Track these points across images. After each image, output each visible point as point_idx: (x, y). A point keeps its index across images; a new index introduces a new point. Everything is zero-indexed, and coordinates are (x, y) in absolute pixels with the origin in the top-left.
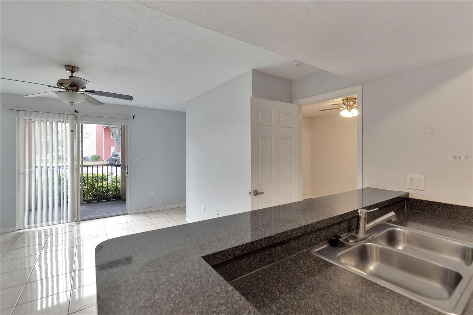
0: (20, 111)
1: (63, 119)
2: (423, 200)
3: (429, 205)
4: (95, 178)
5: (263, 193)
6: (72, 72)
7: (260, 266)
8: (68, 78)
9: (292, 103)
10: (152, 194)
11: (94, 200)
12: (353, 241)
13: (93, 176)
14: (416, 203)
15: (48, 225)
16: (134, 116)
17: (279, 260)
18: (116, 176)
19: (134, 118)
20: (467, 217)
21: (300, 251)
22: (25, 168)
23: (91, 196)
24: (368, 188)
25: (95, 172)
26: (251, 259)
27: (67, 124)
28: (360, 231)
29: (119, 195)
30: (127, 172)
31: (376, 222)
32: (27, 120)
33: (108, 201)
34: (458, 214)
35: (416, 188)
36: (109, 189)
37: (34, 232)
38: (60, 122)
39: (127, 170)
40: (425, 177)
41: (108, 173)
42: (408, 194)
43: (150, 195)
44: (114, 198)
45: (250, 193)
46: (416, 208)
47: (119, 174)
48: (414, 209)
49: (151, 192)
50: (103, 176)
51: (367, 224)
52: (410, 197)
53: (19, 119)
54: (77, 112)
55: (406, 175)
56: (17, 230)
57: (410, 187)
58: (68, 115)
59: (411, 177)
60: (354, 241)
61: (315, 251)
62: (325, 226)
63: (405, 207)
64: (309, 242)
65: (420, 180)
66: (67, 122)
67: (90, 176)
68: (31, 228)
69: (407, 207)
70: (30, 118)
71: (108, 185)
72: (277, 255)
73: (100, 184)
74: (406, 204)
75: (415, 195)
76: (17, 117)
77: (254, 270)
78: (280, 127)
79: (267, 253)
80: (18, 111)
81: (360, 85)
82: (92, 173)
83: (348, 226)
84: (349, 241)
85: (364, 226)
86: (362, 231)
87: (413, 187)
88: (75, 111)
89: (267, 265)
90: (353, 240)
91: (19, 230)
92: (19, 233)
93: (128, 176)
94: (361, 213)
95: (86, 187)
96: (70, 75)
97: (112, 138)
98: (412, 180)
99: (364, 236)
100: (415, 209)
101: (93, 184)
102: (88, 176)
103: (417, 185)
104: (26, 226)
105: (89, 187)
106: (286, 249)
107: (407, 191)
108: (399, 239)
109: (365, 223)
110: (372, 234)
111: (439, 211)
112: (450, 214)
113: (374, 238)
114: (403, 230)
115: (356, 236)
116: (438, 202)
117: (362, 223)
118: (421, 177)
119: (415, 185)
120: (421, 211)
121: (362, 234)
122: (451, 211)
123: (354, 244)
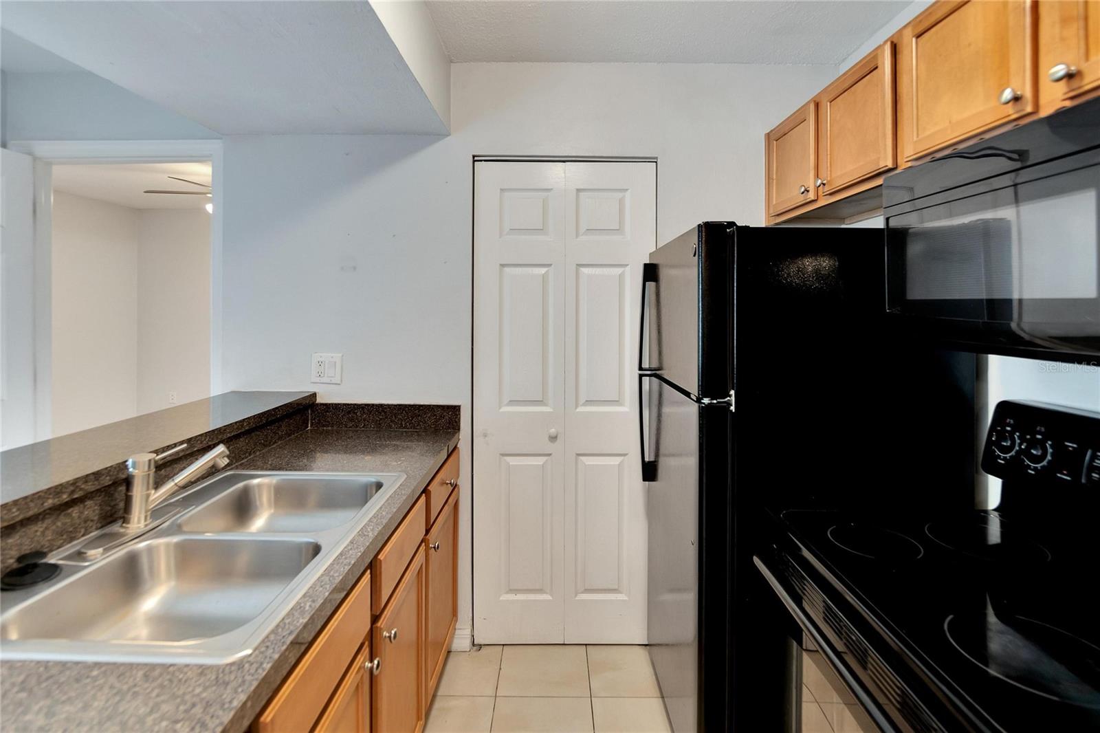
2: (339, 404)
3: (349, 412)
12: (101, 550)
14: (328, 412)
20: (403, 423)
28: (132, 516)
31: (176, 481)
34: (391, 422)
35: (328, 381)
40: (343, 356)
42: (314, 395)
46: (328, 422)
48: (324, 426)
51: (153, 492)
52: (319, 400)
55: (311, 355)
57: (318, 380)
59: (321, 359)
60: (104, 550)
63: (307, 423)
65: (335, 363)
69: (311, 425)
74: (310, 417)
75: (326, 396)
83: (101, 510)
84: (85, 553)
85: (144, 498)
86: (140, 513)
87: (323, 380)
90: (100, 547)
94: (134, 467)
98: (320, 364)
99: (146, 526)
100: (326, 426)
103: (329, 375)
107: (313, 389)
108: (258, 503)
109: (148, 489)
110: (178, 512)
111: (364, 420)
112: (380, 424)
113: (179, 521)
114: (263, 482)
115: (122, 530)
116: (362, 404)
117: (138, 492)
118: (337, 356)
119: (326, 375)
120: (335, 428)
121: (138, 520)
122: (381, 417)
123: (100, 559)
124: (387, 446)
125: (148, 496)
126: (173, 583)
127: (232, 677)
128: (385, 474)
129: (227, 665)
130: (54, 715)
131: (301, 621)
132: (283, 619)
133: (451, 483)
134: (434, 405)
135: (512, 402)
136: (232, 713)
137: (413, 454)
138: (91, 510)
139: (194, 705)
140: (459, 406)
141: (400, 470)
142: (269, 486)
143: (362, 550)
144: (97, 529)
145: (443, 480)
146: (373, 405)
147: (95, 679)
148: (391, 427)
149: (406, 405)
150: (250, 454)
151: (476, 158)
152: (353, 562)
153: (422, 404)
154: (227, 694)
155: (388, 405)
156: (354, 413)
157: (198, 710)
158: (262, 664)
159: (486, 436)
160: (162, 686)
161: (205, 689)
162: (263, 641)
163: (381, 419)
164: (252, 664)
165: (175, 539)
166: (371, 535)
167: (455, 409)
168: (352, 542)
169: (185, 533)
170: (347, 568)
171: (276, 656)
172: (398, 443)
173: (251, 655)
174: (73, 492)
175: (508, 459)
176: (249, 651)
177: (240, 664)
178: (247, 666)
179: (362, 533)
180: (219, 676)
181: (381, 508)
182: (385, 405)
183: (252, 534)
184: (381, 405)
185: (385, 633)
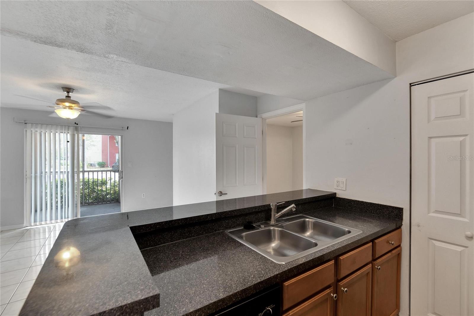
0: (27, 124)
1: (65, 130)
2: (345, 199)
3: (349, 203)
4: (96, 183)
5: (227, 194)
6: (68, 92)
7: (179, 239)
8: (65, 98)
9: (257, 117)
10: (145, 197)
11: (95, 203)
13: (93, 181)
14: (340, 201)
15: (52, 223)
16: (128, 127)
17: (197, 236)
18: (114, 180)
19: (128, 129)
20: (373, 211)
21: (217, 231)
22: (32, 174)
23: (92, 199)
24: (309, 189)
25: (95, 177)
26: (173, 233)
27: (68, 134)
28: (271, 219)
29: (117, 198)
30: (122, 177)
31: (282, 212)
32: (33, 131)
33: (107, 203)
34: (367, 210)
35: (341, 189)
36: (108, 193)
37: (39, 229)
38: (62, 133)
39: (122, 175)
40: (346, 179)
41: (107, 178)
42: (335, 194)
43: (143, 197)
44: (113, 201)
45: (215, 194)
47: (117, 179)
49: (144, 195)
50: (103, 181)
52: (337, 196)
53: (26, 131)
54: (77, 124)
55: (334, 178)
56: (25, 227)
57: (337, 188)
58: (69, 126)
59: (337, 180)
61: (229, 231)
62: (239, 214)
63: (333, 204)
64: (226, 225)
65: (343, 182)
66: (68, 133)
67: (91, 180)
68: (36, 225)
69: (334, 205)
70: (36, 130)
71: (108, 189)
72: (195, 232)
73: (100, 188)
74: (334, 202)
75: (341, 194)
76: (25, 129)
77: (175, 241)
78: (244, 137)
79: (186, 230)
80: (26, 123)
81: (304, 103)
82: (92, 178)
83: (265, 216)
84: (261, 226)
86: (273, 219)
87: (339, 188)
88: (75, 123)
89: (186, 238)
90: (264, 225)
91: (27, 227)
92: (27, 229)
93: (123, 180)
94: (272, 206)
95: (87, 191)
96: (67, 95)
97: (116, 146)
98: (338, 182)
100: (340, 206)
101: (94, 188)
102: (89, 180)
104: (32, 224)
105: (91, 191)
106: (203, 229)
107: (334, 191)
108: (308, 227)
109: (275, 213)
110: (284, 222)
111: (355, 207)
112: (362, 210)
113: (283, 225)
114: (310, 220)
115: (269, 223)
116: (354, 200)
117: (273, 213)
118: (344, 180)
119: (340, 186)
120: (343, 208)
121: (273, 222)
122: (362, 207)
123: (263, 228)
124: (361, 219)
125: (275, 215)
126: (279, 241)
127: (277, 267)
128: (353, 229)
129: (278, 264)
130: (244, 257)
131: (300, 262)
132: (296, 260)
133: (392, 243)
134: (388, 206)
135: (437, 212)
136: (274, 275)
137: (371, 225)
138: (263, 215)
139: (267, 269)
140: (402, 209)
141: (361, 229)
142: (311, 222)
143: (330, 251)
144: (264, 221)
145: (388, 241)
146: (359, 201)
147: (252, 253)
148: (367, 212)
149: (374, 203)
150: (309, 211)
151: (412, 85)
152: (324, 253)
153: (382, 204)
154: (274, 270)
155: (366, 202)
156: (351, 203)
157: (267, 270)
158: (285, 268)
159: (419, 226)
160: (263, 261)
161: (271, 266)
162: (288, 263)
163: (362, 208)
164: (283, 267)
165: (280, 229)
166: (336, 248)
167: (400, 210)
168: (327, 247)
169: (284, 229)
170: (322, 254)
171: (289, 268)
172: (366, 219)
173: (284, 264)
174: (259, 209)
175: (434, 242)
176: (284, 263)
177: (280, 265)
178: (282, 266)
179: (332, 246)
180: (275, 265)
181: (345, 240)
182: (364, 202)
183: (305, 236)
184: (362, 202)
185: (342, 288)
